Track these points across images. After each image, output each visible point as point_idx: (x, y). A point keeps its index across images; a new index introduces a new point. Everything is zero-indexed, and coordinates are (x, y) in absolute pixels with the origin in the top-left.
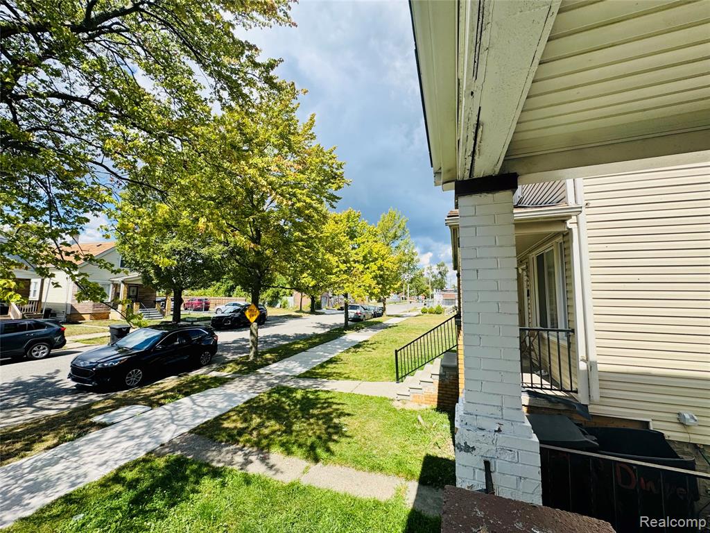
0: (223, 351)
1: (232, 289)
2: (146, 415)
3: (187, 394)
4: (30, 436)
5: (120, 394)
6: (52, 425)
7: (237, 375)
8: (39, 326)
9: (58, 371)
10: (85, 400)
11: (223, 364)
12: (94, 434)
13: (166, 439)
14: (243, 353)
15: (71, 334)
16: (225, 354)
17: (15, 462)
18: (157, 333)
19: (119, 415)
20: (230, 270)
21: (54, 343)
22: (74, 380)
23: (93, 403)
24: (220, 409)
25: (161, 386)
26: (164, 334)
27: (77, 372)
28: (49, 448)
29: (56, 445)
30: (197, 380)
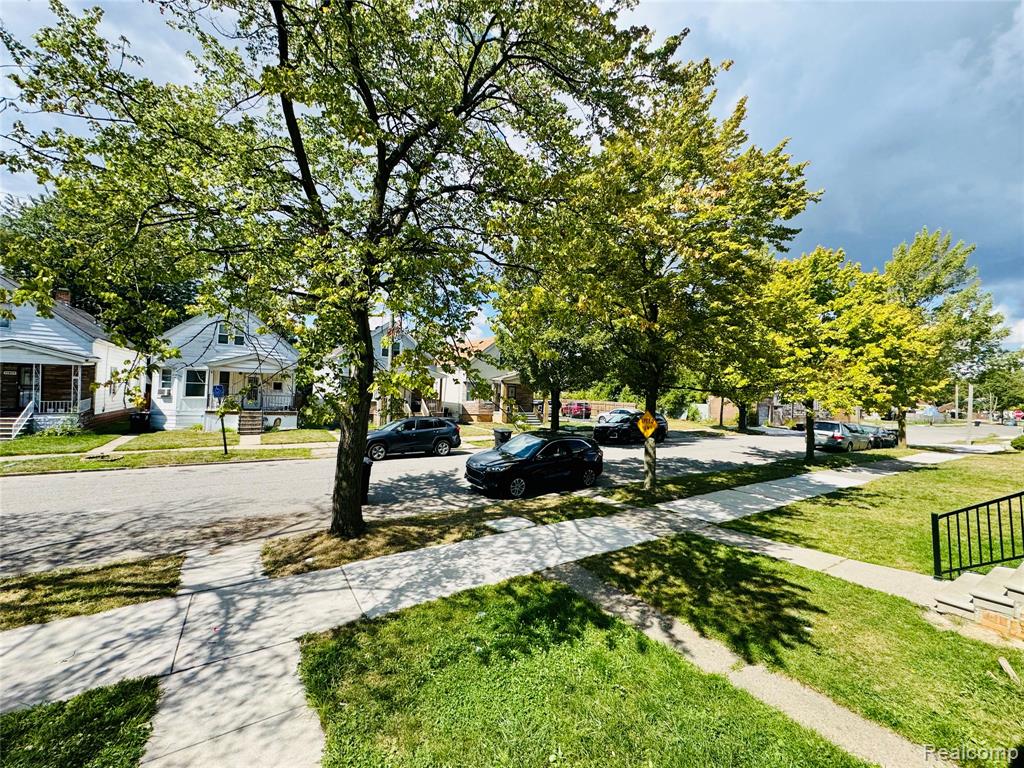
0: (610, 472)
1: (618, 390)
2: (531, 531)
3: (571, 518)
4: (444, 524)
5: (507, 503)
6: (456, 519)
7: (629, 506)
8: (441, 424)
9: (456, 470)
10: (478, 502)
11: (611, 489)
12: (488, 538)
13: (551, 563)
14: (637, 478)
15: (464, 434)
16: (612, 476)
17: (433, 546)
18: (536, 440)
19: (507, 524)
20: (615, 366)
21: (453, 442)
22: (469, 480)
23: (485, 507)
24: (608, 545)
25: (544, 502)
26: (543, 444)
27: (471, 473)
28: (455, 541)
29: (460, 540)
30: (580, 502)
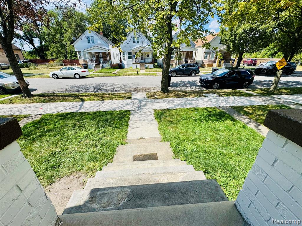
0: (256, 84)
1: (276, 53)
2: (217, 98)
3: (233, 96)
4: (190, 93)
5: (211, 90)
6: (194, 92)
7: (259, 95)
8: (194, 66)
9: (197, 80)
10: (202, 89)
11: (254, 89)
12: (203, 97)
13: (221, 106)
14: (267, 87)
15: (201, 70)
16: (256, 86)
17: (186, 97)
18: (227, 71)
19: (209, 95)
21: (197, 72)
22: (200, 83)
23: (204, 90)
24: (245, 104)
25: (224, 91)
27: (201, 81)
28: (193, 97)
29: (194, 97)
30: (239, 92)
